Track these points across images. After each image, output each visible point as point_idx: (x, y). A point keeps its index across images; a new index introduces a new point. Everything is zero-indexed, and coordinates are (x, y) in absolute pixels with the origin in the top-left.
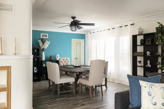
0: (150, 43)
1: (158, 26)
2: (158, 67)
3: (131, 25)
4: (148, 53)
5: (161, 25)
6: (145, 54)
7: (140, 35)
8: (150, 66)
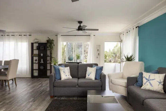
0: (43, 49)
1: (48, 39)
2: (48, 62)
3: (29, 35)
4: (42, 55)
5: (50, 39)
6: (39, 55)
7: (35, 43)
8: (43, 62)
